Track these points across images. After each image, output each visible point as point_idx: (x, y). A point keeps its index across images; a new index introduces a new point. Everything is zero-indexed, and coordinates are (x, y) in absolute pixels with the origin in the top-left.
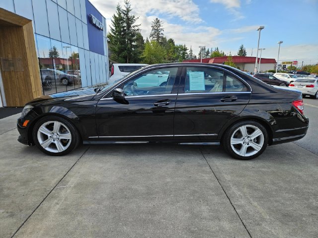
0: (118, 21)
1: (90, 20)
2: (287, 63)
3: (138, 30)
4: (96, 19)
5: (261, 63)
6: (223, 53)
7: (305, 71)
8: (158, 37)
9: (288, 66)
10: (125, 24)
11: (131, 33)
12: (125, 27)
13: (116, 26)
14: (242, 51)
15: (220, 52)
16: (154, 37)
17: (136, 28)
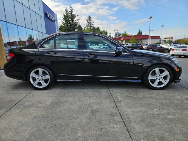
0: (66, 18)
1: (46, 15)
2: (167, 38)
3: (78, 22)
4: (50, 15)
5: (151, 39)
6: (129, 35)
7: (177, 43)
8: (91, 27)
9: (167, 40)
10: (70, 19)
11: (74, 24)
12: (70, 21)
13: (65, 21)
14: (140, 33)
15: (127, 33)
16: (88, 27)
17: (77, 21)
